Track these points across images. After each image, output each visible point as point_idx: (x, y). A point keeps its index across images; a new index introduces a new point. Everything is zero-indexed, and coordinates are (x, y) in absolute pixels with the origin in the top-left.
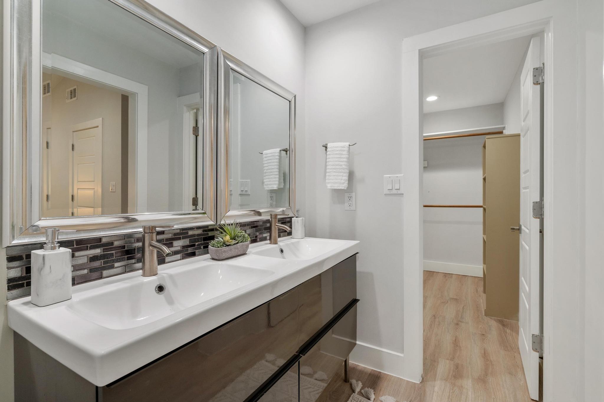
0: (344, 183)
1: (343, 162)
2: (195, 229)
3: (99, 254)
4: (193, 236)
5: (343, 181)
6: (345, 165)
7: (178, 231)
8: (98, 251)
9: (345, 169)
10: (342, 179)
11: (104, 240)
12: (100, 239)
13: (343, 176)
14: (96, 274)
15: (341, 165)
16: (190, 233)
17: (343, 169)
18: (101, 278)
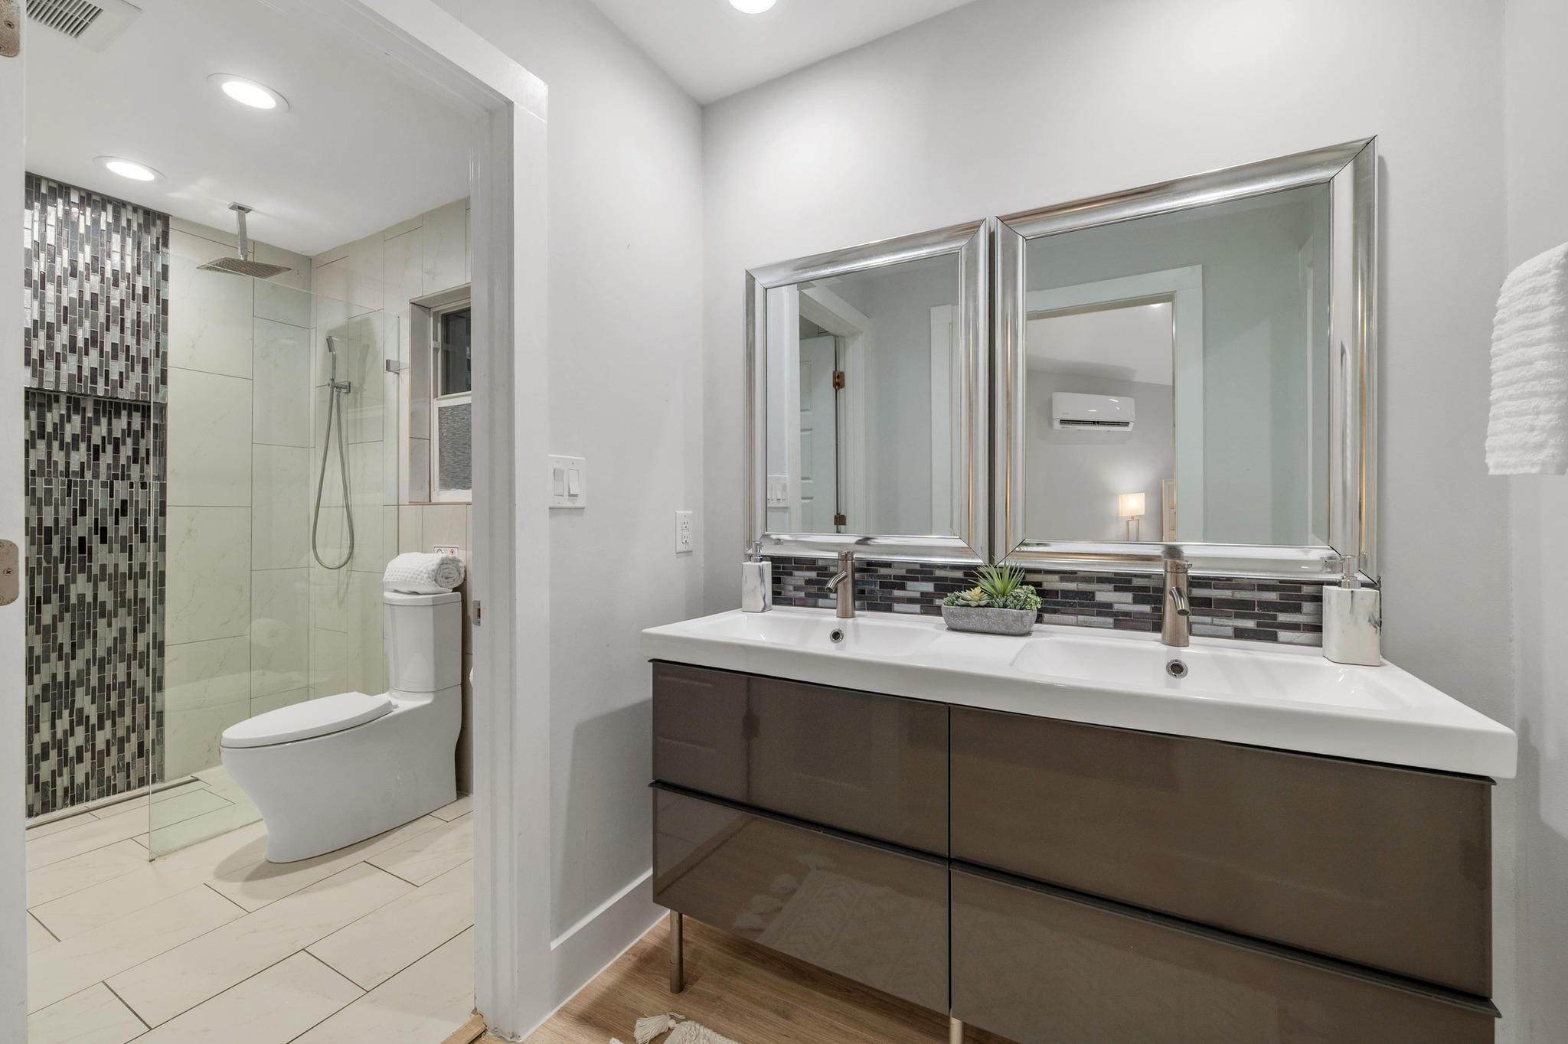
0: (1540, 447)
1: (1538, 343)
2: (948, 569)
3: (814, 578)
4: (944, 579)
5: (1535, 438)
6: (1545, 357)
7: (918, 567)
8: (813, 575)
9: (1549, 375)
10: (1532, 429)
11: (820, 563)
12: (814, 561)
13: (1538, 413)
14: (811, 601)
15: (1530, 363)
16: (938, 573)
17: (1539, 377)
18: (815, 606)
